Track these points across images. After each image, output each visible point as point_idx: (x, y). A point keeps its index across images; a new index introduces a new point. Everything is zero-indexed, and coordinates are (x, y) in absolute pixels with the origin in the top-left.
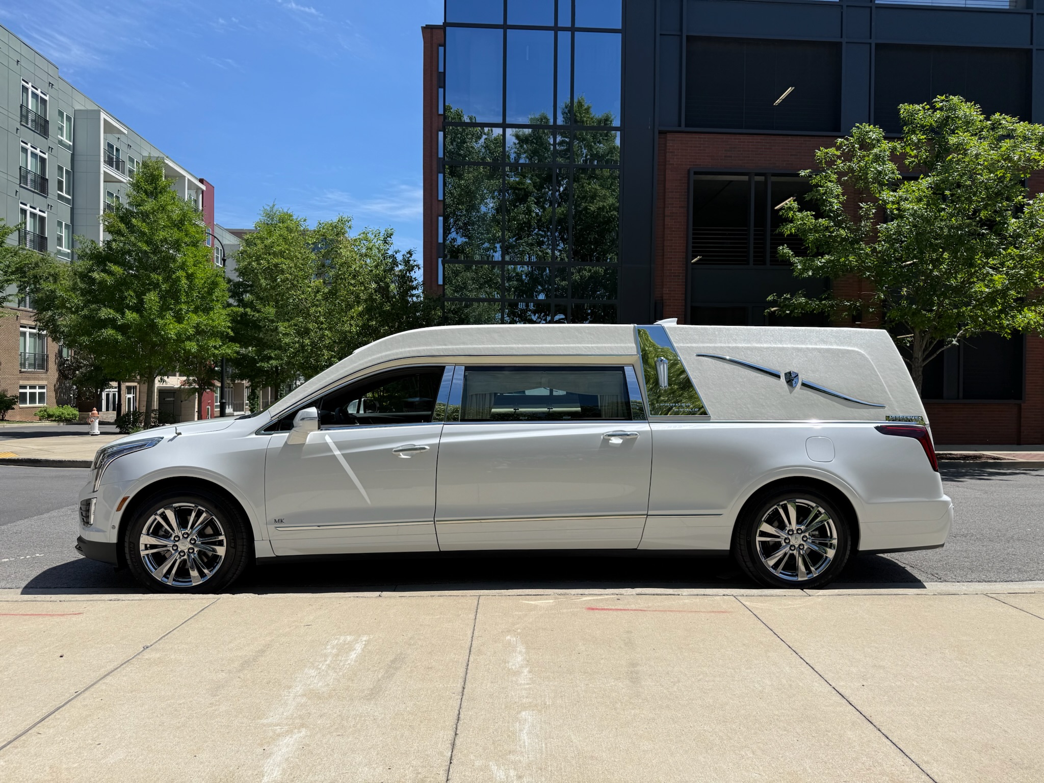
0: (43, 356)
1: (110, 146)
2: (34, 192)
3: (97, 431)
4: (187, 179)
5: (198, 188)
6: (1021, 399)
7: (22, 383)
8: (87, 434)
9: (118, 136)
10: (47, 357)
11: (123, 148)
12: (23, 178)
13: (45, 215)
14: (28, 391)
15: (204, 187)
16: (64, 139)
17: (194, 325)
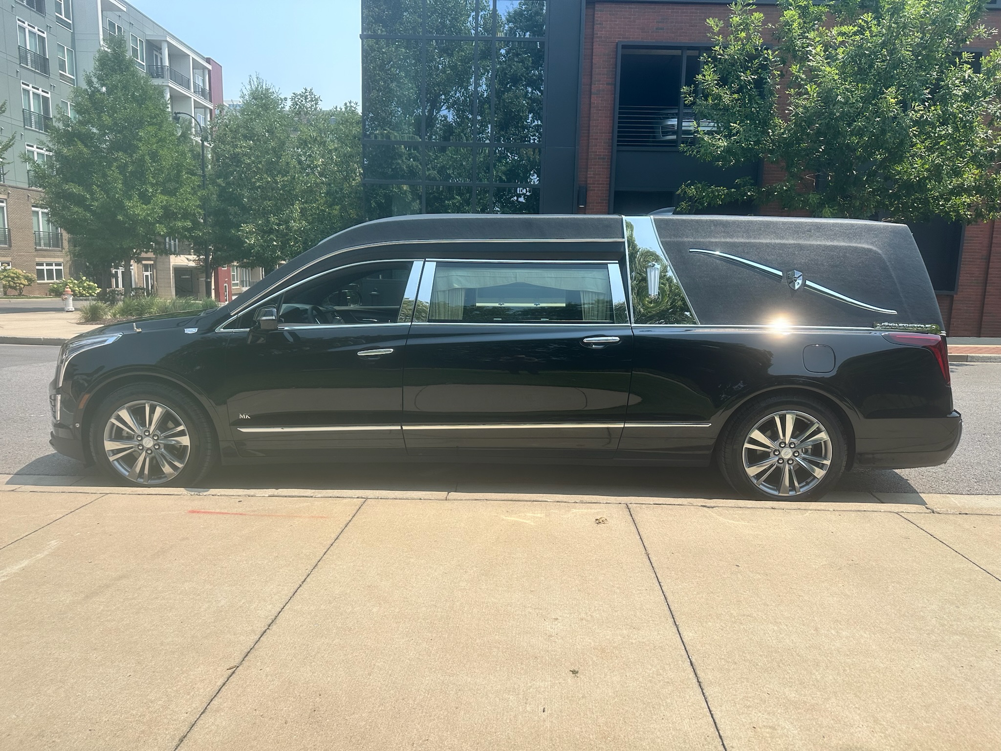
0: (57, 234)
1: (112, 25)
2: (35, 72)
3: (71, 308)
4: (191, 58)
5: (204, 68)
6: (953, 290)
7: (38, 260)
8: (61, 310)
9: (119, 13)
10: (61, 235)
11: (125, 27)
12: (23, 58)
13: (49, 96)
14: (45, 268)
15: (210, 67)
16: (63, 17)
17: (161, 207)
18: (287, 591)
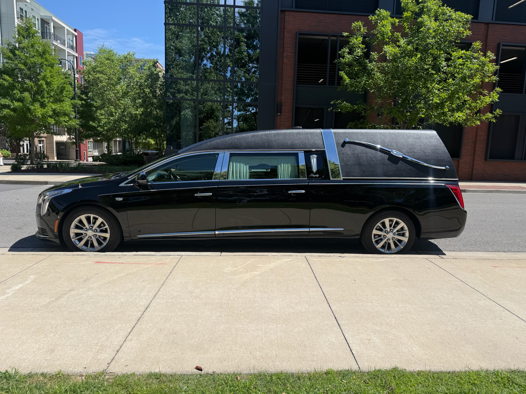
1: (21, 9)
4: (66, 29)
5: (73, 34)
6: (459, 158)
9: (25, 3)
11: (29, 11)
15: (76, 34)
17: (51, 110)
18: (152, 294)
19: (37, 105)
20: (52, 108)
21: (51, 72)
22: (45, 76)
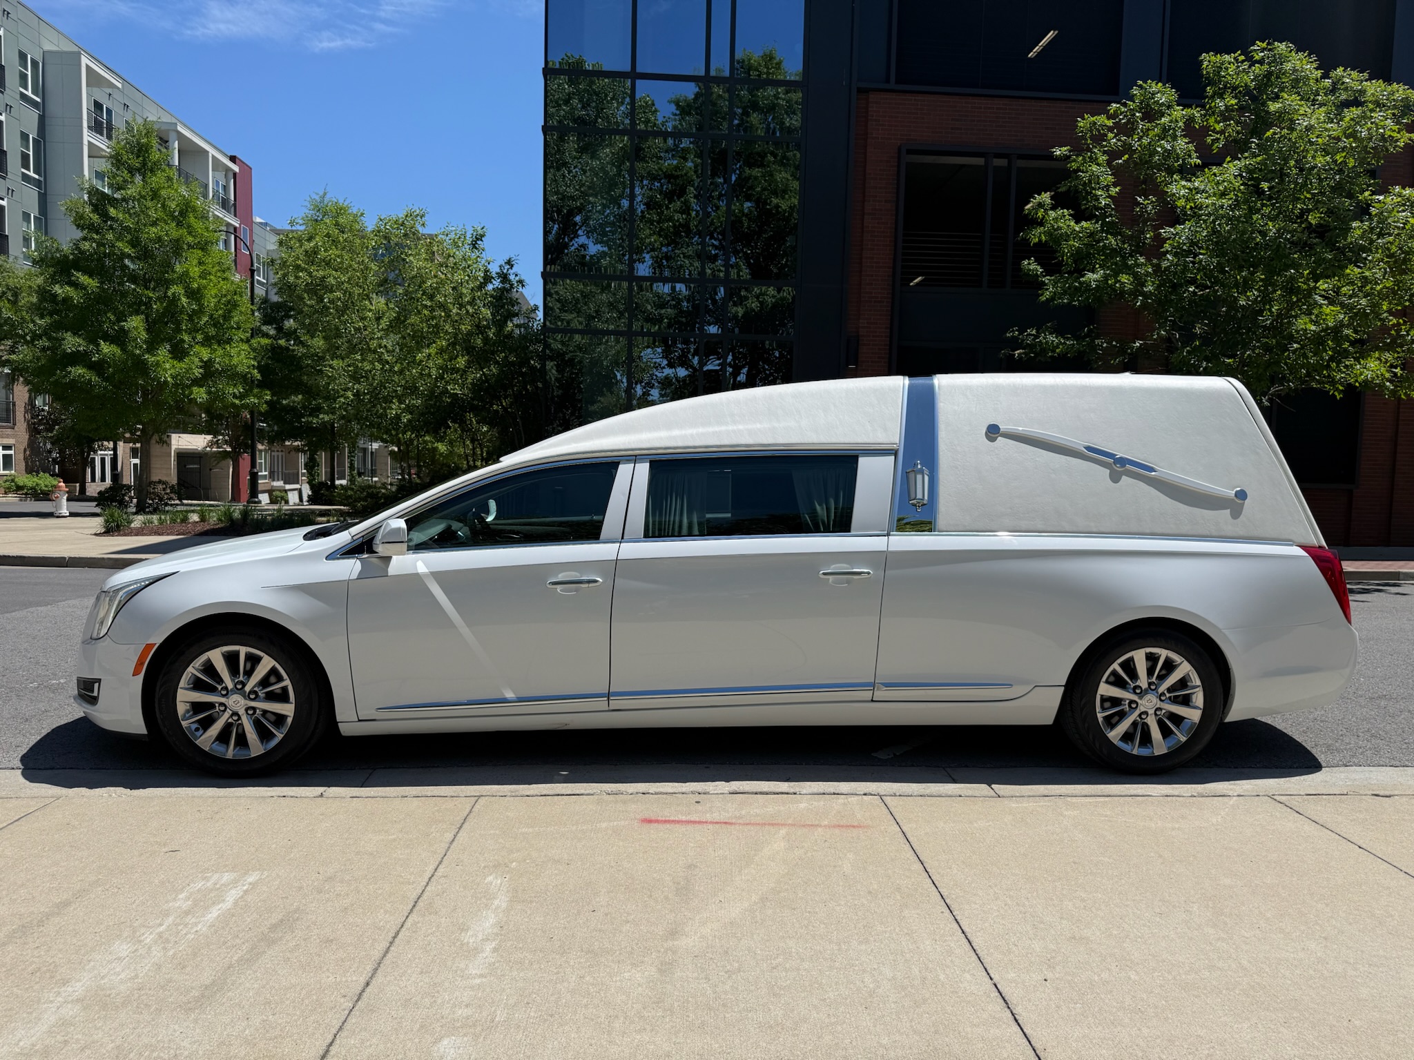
0: (8, 405)
1: (98, 106)
3: (65, 512)
4: (210, 155)
5: (228, 169)
6: (1353, 483)
8: (50, 515)
9: (109, 91)
10: (14, 405)
11: (117, 110)
13: (4, 203)
15: (236, 168)
16: (29, 93)
17: (200, 364)
18: (960, 948)
19: (163, 352)
20: (202, 361)
21: (200, 263)
22: (186, 273)
